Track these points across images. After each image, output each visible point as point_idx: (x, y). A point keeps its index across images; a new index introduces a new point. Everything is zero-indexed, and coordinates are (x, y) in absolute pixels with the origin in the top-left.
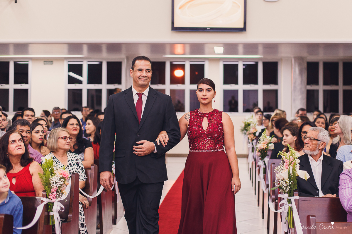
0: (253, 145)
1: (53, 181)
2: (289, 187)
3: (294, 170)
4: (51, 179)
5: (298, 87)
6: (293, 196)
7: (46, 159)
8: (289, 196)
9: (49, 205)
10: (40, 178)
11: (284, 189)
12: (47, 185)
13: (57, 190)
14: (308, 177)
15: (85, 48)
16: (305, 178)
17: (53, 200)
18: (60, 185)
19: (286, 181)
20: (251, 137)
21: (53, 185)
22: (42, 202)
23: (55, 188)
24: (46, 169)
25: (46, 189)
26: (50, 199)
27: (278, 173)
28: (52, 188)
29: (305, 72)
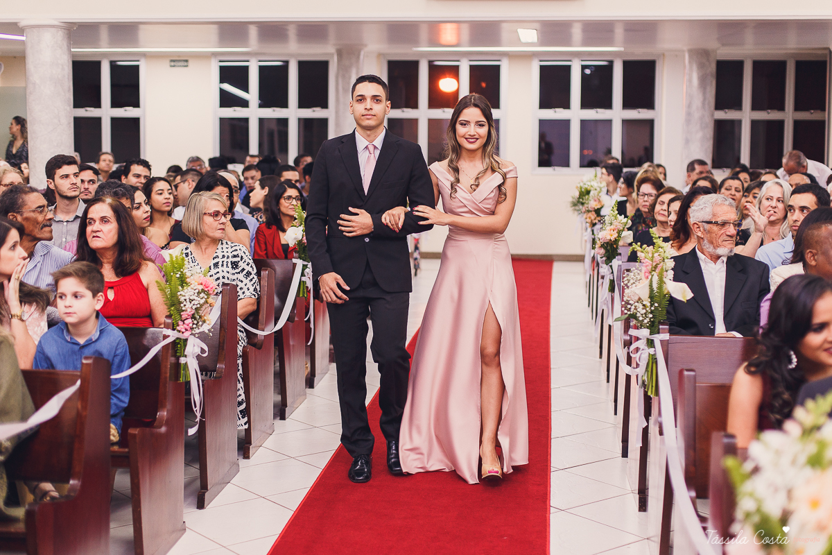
0: (593, 234)
1: (184, 298)
2: (651, 316)
3: (661, 282)
4: (182, 293)
5: (697, 115)
6: (659, 333)
7: (170, 254)
8: (650, 334)
9: (178, 343)
10: (160, 290)
11: (641, 319)
12: (173, 305)
13: (193, 314)
14: (690, 295)
16: (684, 297)
17: (187, 334)
18: (198, 306)
19: (644, 303)
20: (590, 218)
21: (185, 305)
22: (165, 337)
23: (189, 310)
24: (172, 273)
26: (179, 331)
27: (628, 287)
28: (183, 311)
29: (711, 82)
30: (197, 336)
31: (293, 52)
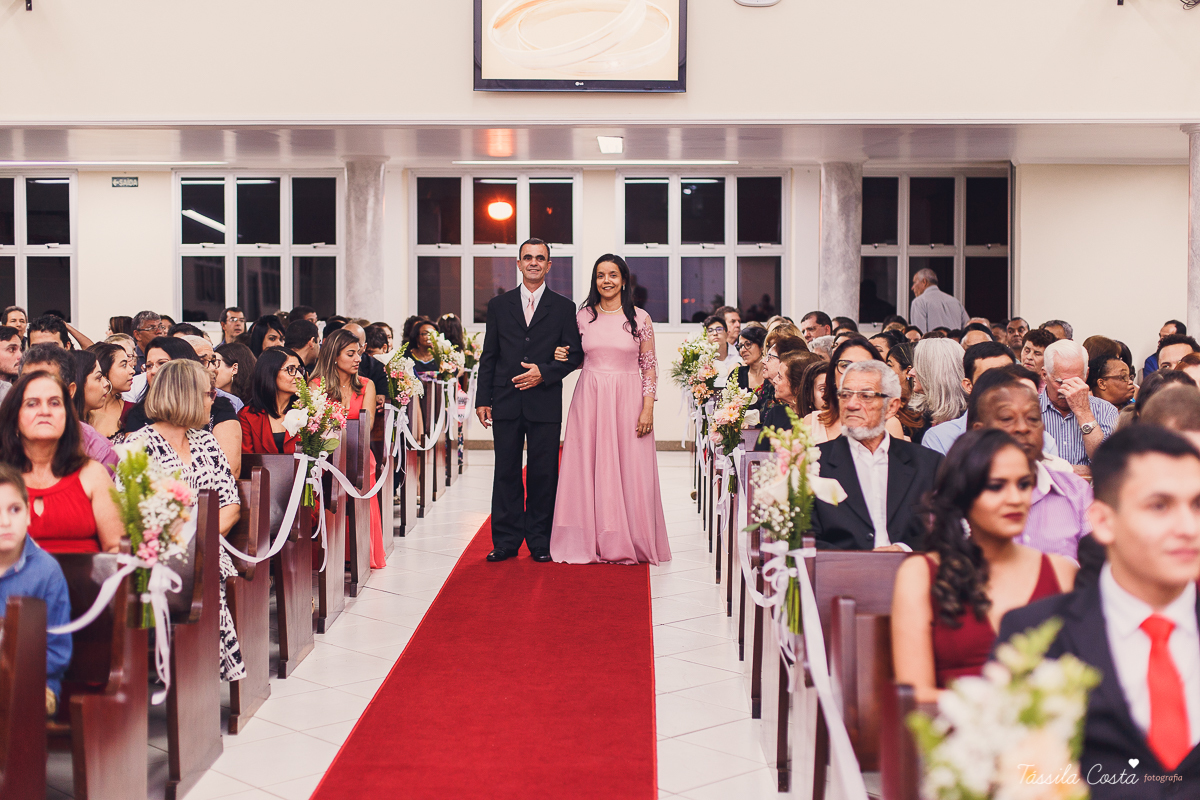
0: (704, 413)
1: (147, 511)
2: (791, 524)
3: (804, 479)
4: (144, 504)
5: (838, 251)
6: (801, 547)
8: (791, 548)
9: (139, 575)
10: (113, 501)
12: (132, 522)
13: (161, 534)
15: (230, 139)
16: (834, 498)
17: (151, 562)
18: (168, 522)
19: (782, 507)
20: (699, 391)
21: (148, 521)
22: (121, 566)
23: (154, 528)
24: (130, 477)
25: (130, 531)
26: (141, 558)
27: (759, 486)
28: (146, 529)
29: (856, 207)
30: (165, 563)
31: (286, 167)
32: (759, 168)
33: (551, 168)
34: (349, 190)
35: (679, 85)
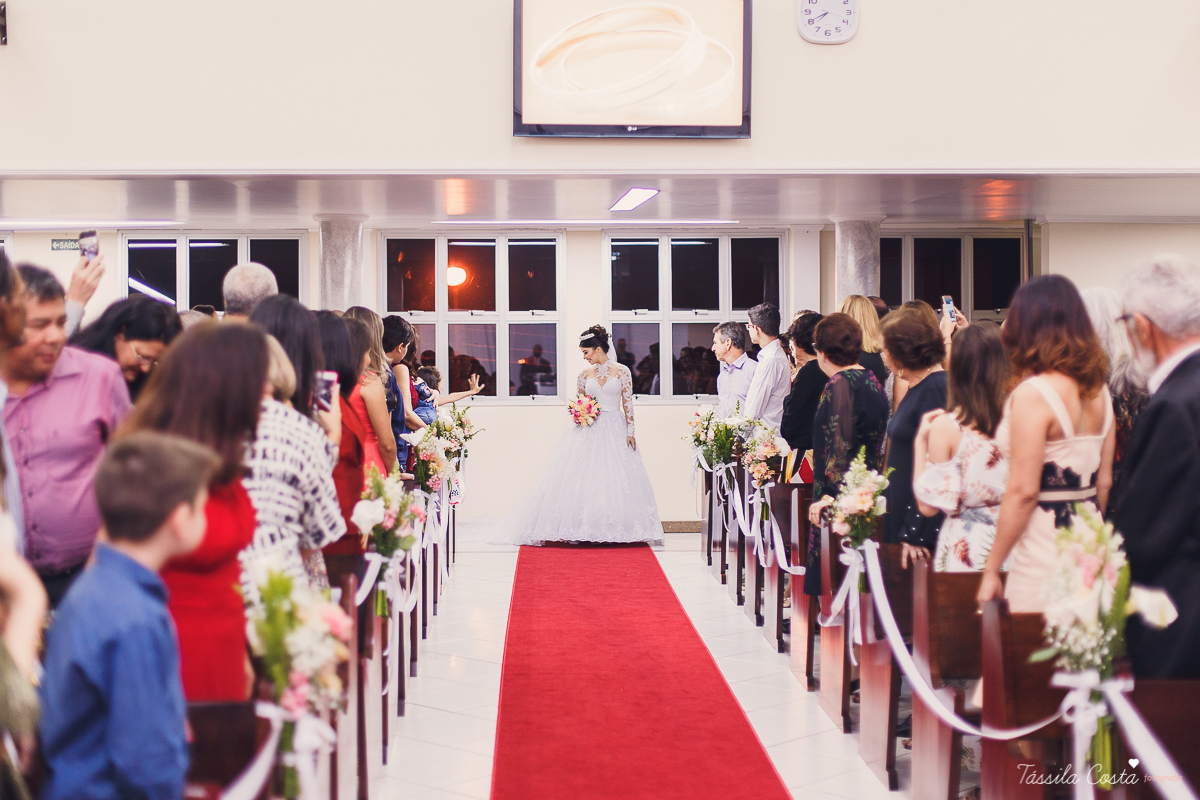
15: (243, 192)
29: (875, 269)
31: (244, 227)
32: (755, 228)
33: (532, 228)
34: (324, 252)
35: (744, 130)
